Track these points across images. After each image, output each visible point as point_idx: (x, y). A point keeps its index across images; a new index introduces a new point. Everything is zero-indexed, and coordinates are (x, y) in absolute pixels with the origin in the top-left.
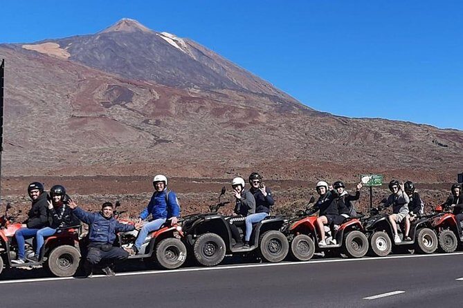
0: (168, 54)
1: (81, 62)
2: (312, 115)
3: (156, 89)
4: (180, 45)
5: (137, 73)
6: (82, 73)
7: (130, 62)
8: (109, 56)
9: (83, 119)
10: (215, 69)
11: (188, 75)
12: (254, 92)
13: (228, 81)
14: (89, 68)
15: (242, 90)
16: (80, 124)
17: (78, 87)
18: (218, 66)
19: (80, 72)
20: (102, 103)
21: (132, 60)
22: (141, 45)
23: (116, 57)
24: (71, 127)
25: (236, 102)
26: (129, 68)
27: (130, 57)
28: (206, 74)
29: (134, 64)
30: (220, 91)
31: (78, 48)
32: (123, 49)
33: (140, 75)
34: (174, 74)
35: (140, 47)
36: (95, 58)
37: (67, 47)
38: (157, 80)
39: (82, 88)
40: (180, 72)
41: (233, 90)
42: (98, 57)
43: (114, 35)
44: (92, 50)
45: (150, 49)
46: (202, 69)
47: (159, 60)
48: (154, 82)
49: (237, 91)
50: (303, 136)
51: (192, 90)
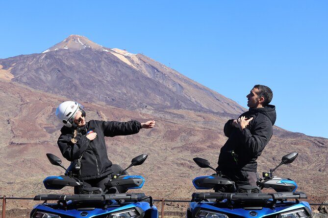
0: (119, 73)
1: (26, 83)
2: (283, 136)
3: (104, 110)
4: (132, 62)
5: (85, 94)
6: (25, 95)
7: (77, 82)
8: (55, 76)
9: (22, 147)
10: (171, 87)
11: (141, 95)
12: (216, 111)
13: (186, 100)
14: (33, 90)
15: (201, 109)
16: (21, 152)
17: (21, 110)
18: (174, 84)
19: (23, 95)
20: (45, 128)
21: (80, 79)
22: (91, 63)
23: (62, 78)
24: (11, 155)
25: (193, 124)
26: (76, 89)
27: (78, 77)
28: (162, 94)
29: (82, 84)
30: (175, 111)
31: (22, 69)
32: (70, 68)
33: (89, 96)
34: (125, 94)
35: (89, 66)
36: (40, 80)
37: (11, 68)
38: (107, 101)
39: (25, 112)
40: (132, 92)
41: (191, 110)
42: (43, 78)
43: (61, 53)
44: (37, 70)
45: (99, 67)
46: (157, 87)
47: (109, 79)
48: (104, 103)
49: (195, 110)
50: (270, 161)
51: (144, 111)
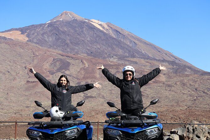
0: (95, 35)
1: (36, 43)
2: (202, 74)
3: (86, 60)
4: (103, 28)
5: (73, 49)
6: (36, 51)
7: (69, 42)
8: (54, 38)
9: (34, 84)
10: (128, 43)
11: (110, 49)
12: (158, 59)
13: (138, 52)
14: (40, 47)
15: (149, 58)
16: (34, 87)
17: (33, 60)
18: (131, 41)
19: (34, 50)
20: (48, 71)
21: (70, 40)
22: (77, 29)
23: (59, 39)
24: (27, 89)
25: (143, 67)
26: (68, 46)
27: (68, 38)
28: (123, 48)
29: (71, 43)
30: (132, 59)
31: (33, 34)
32: (64, 32)
33: (76, 51)
34: (99, 49)
35: (76, 31)
36: (45, 41)
37: (26, 34)
38: (87, 54)
39: (36, 62)
40: (104, 47)
41: (142, 58)
42: (47, 39)
43: (58, 23)
44: (43, 34)
45: (82, 31)
46: (119, 44)
47: (89, 39)
48: (86, 55)
49: (144, 58)
50: (193, 91)
51: (112, 59)
